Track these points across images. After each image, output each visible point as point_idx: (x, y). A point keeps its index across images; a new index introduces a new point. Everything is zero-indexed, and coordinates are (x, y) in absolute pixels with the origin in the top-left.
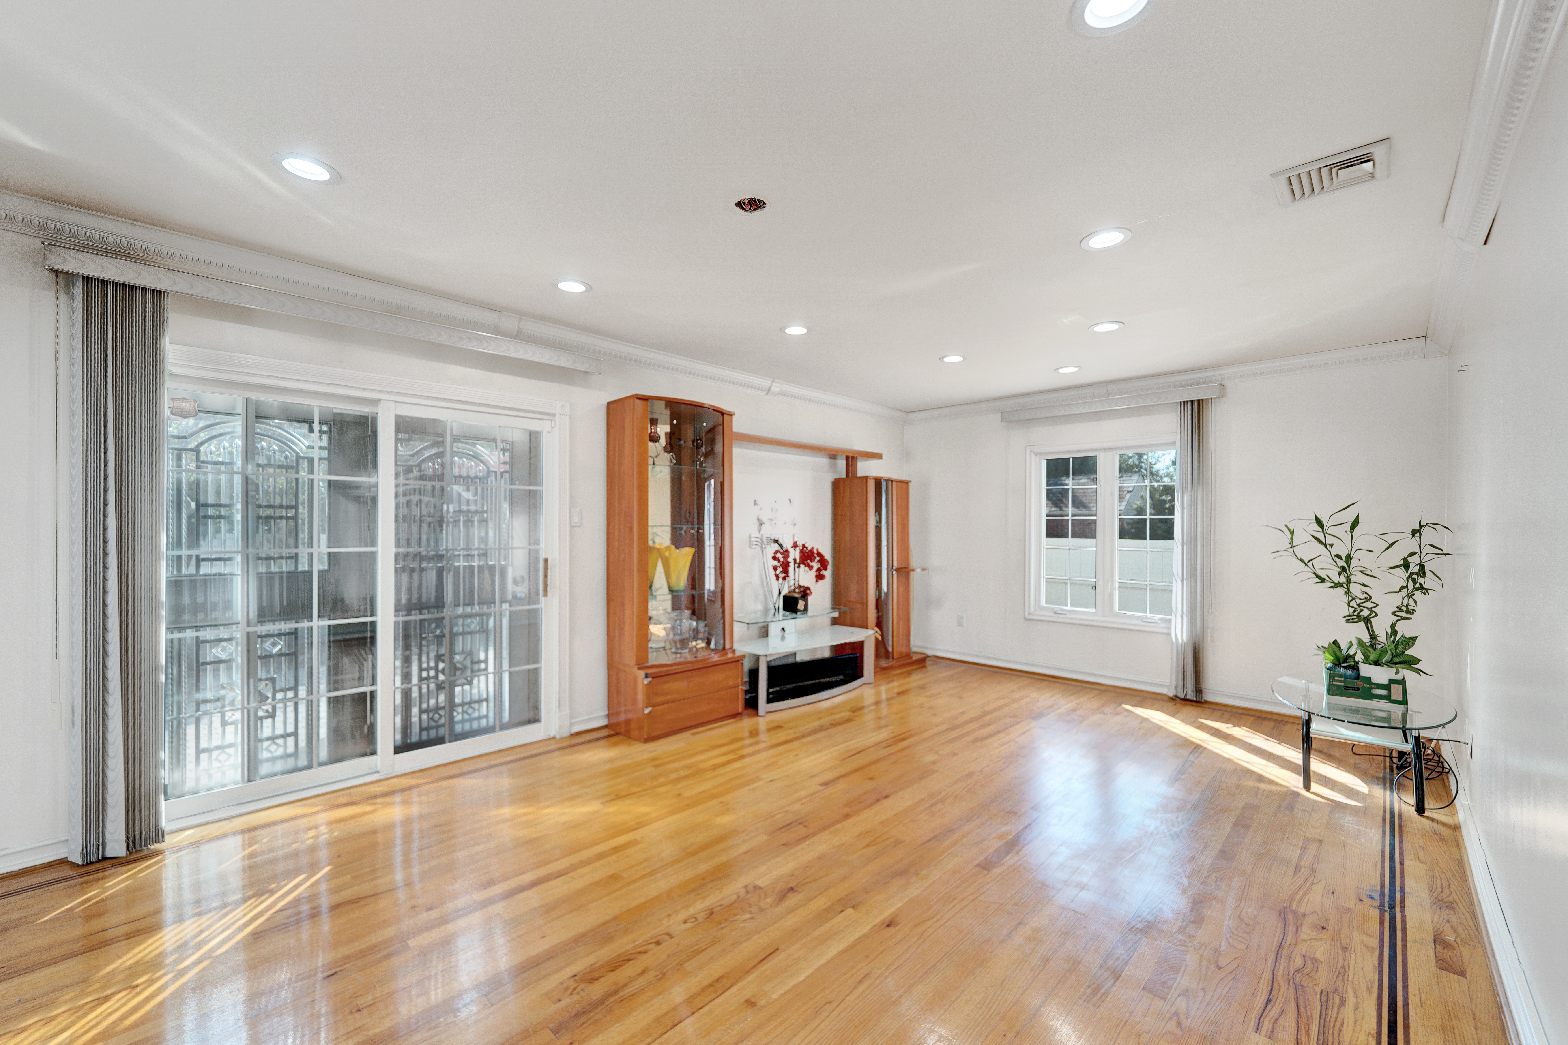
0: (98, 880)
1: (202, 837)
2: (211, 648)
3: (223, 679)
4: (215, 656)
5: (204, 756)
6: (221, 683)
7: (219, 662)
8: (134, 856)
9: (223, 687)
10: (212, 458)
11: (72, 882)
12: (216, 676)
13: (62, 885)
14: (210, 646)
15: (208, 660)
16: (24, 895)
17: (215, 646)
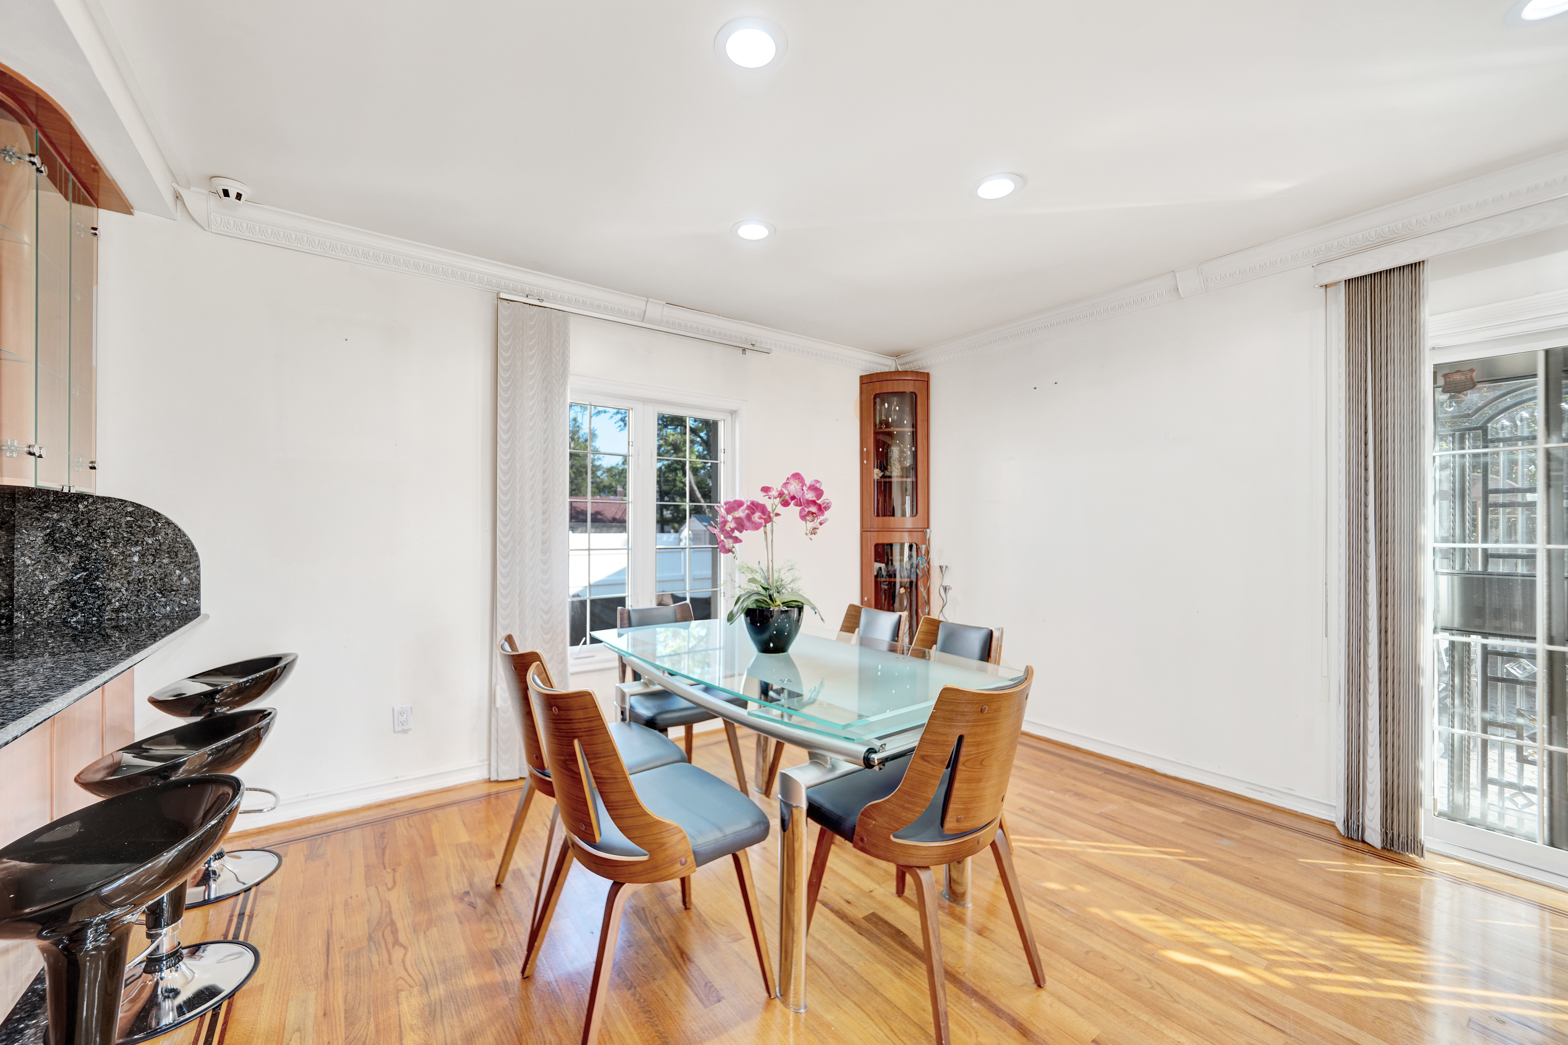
0: (1352, 857)
1: (1469, 877)
2: (1503, 663)
3: (1521, 703)
4: (1508, 673)
5: (1492, 789)
6: (1518, 707)
7: (1515, 681)
8: (1387, 854)
9: (1520, 714)
10: (1504, 434)
11: (1332, 846)
12: (1511, 698)
13: (1324, 844)
14: (1502, 659)
15: (1499, 675)
16: (1296, 835)
17: (1508, 662)
